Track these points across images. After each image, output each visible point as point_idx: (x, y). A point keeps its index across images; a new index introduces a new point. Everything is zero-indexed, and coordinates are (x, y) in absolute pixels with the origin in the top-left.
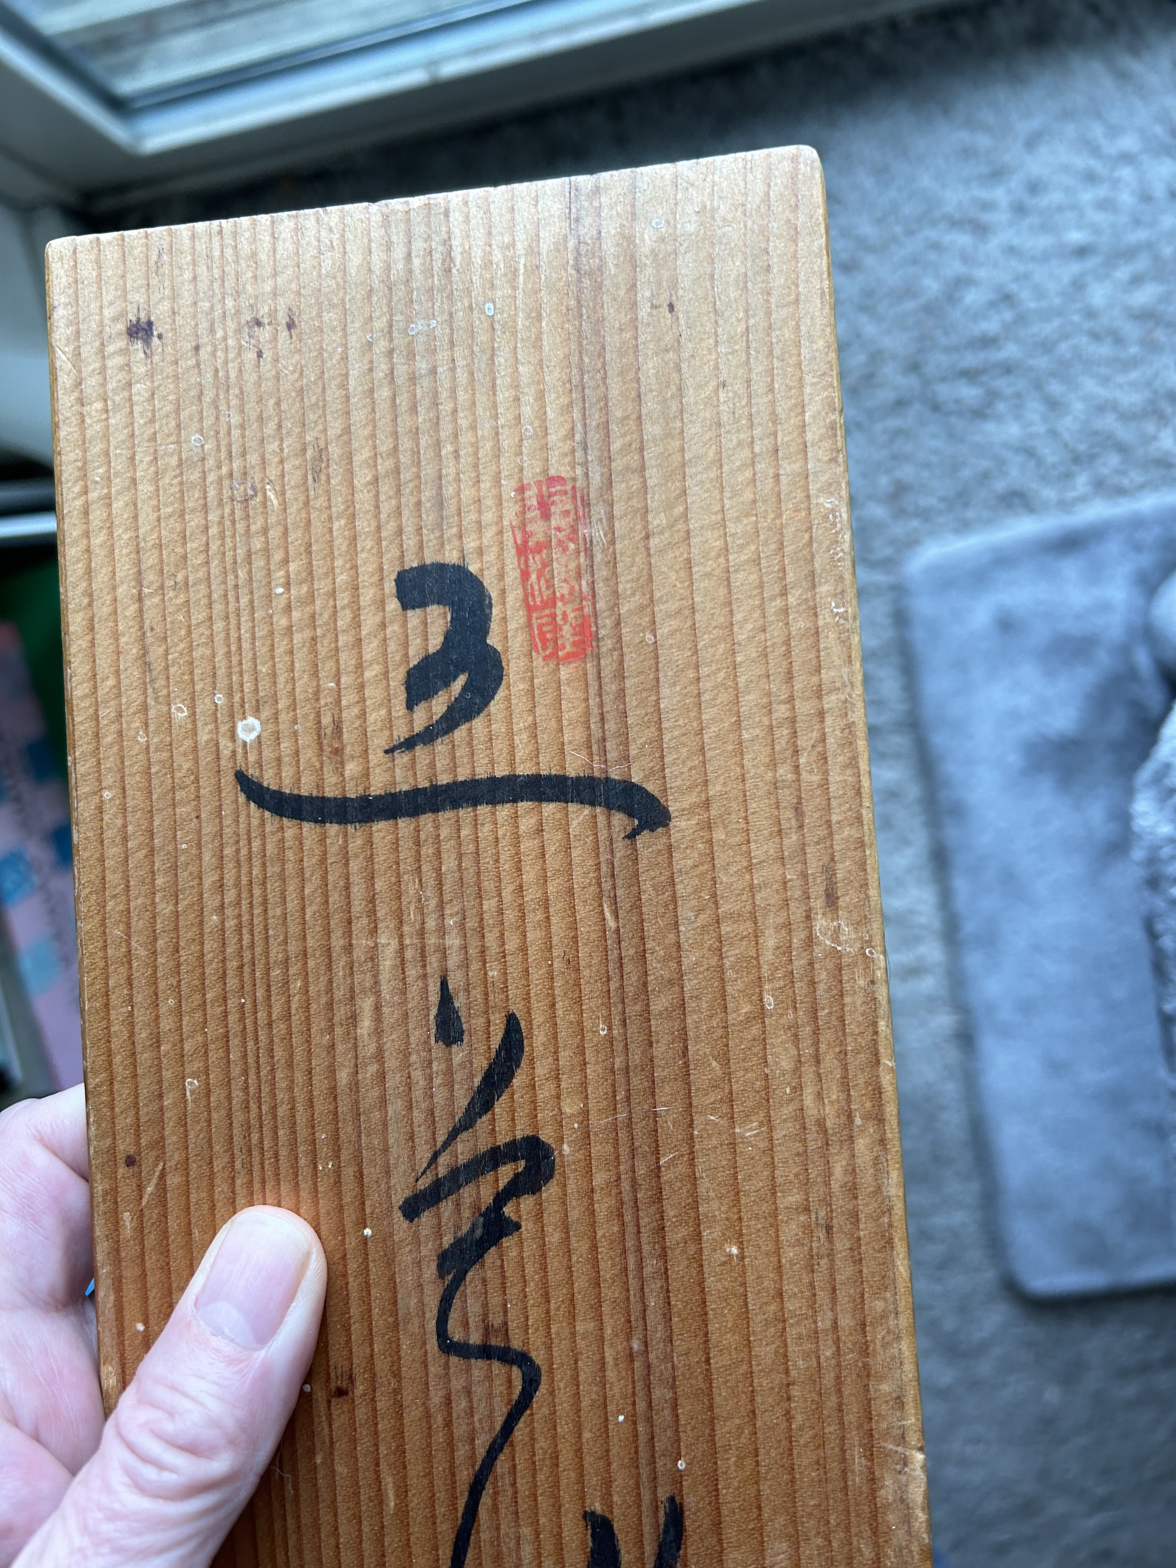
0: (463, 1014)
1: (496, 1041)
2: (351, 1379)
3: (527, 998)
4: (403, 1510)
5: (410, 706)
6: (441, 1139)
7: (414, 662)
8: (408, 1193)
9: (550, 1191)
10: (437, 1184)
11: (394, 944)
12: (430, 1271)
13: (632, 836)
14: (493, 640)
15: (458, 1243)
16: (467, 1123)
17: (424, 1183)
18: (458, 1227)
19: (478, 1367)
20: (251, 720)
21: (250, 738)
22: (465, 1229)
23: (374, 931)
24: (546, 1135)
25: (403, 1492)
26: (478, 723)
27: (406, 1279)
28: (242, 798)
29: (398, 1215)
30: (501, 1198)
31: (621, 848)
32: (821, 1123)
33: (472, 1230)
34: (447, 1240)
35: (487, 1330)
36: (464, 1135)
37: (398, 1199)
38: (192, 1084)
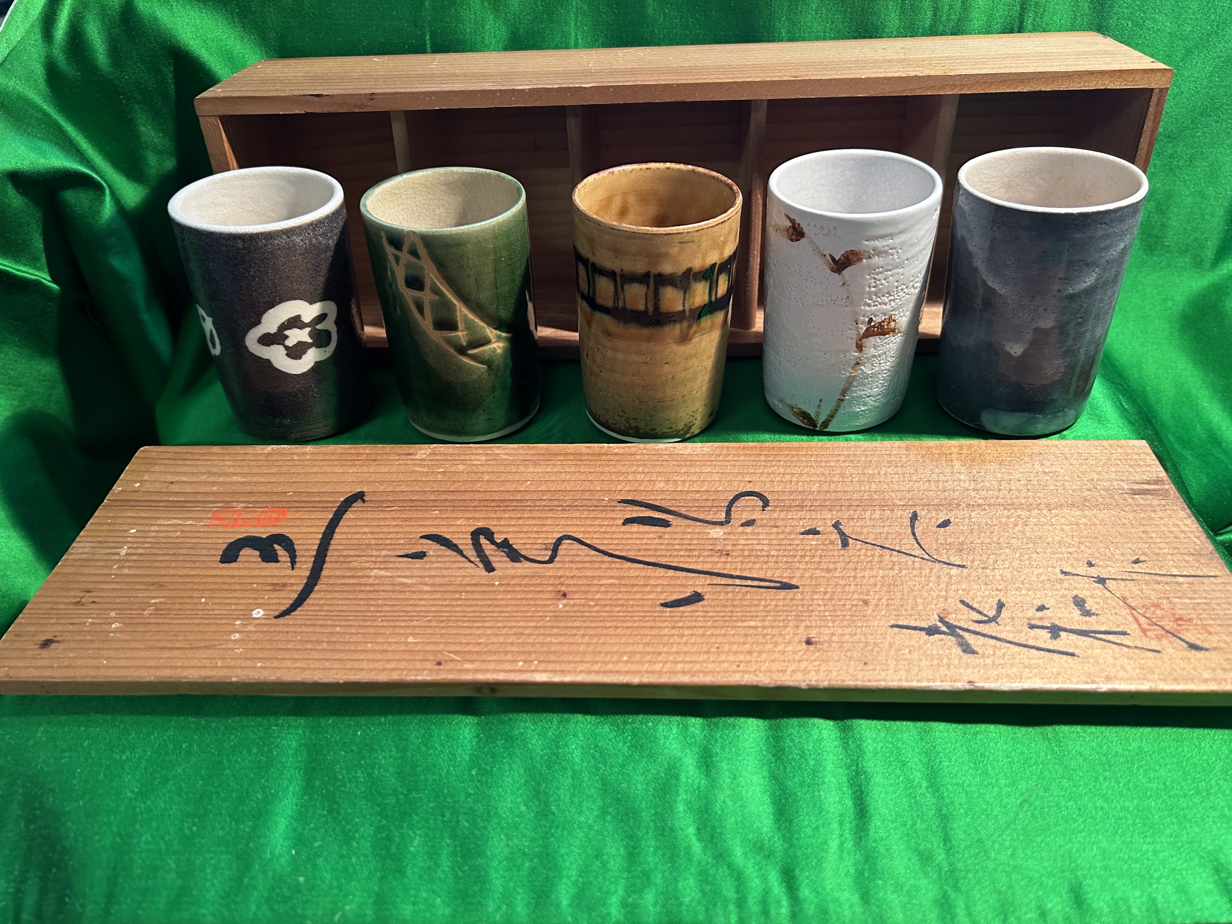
0: (414, 551)
1: (430, 542)
2: (559, 591)
3: (416, 532)
4: (618, 578)
5: (278, 561)
6: (464, 559)
7: (260, 560)
8: (484, 570)
9: (493, 529)
10: (481, 561)
11: (375, 571)
12: (517, 565)
13: (364, 501)
14: (264, 536)
15: (508, 556)
16: (460, 552)
17: (481, 565)
18: (502, 556)
19: (560, 552)
20: (254, 612)
21: (262, 612)
22: (503, 554)
23: (369, 577)
24: (472, 529)
25: (612, 577)
26: (295, 542)
27: (520, 572)
28: (287, 617)
29: (492, 574)
30: (493, 542)
31: (366, 504)
32: (486, 460)
33: (505, 552)
34: (507, 559)
35: (546, 549)
36: (465, 553)
37: (486, 573)
38: (410, 639)
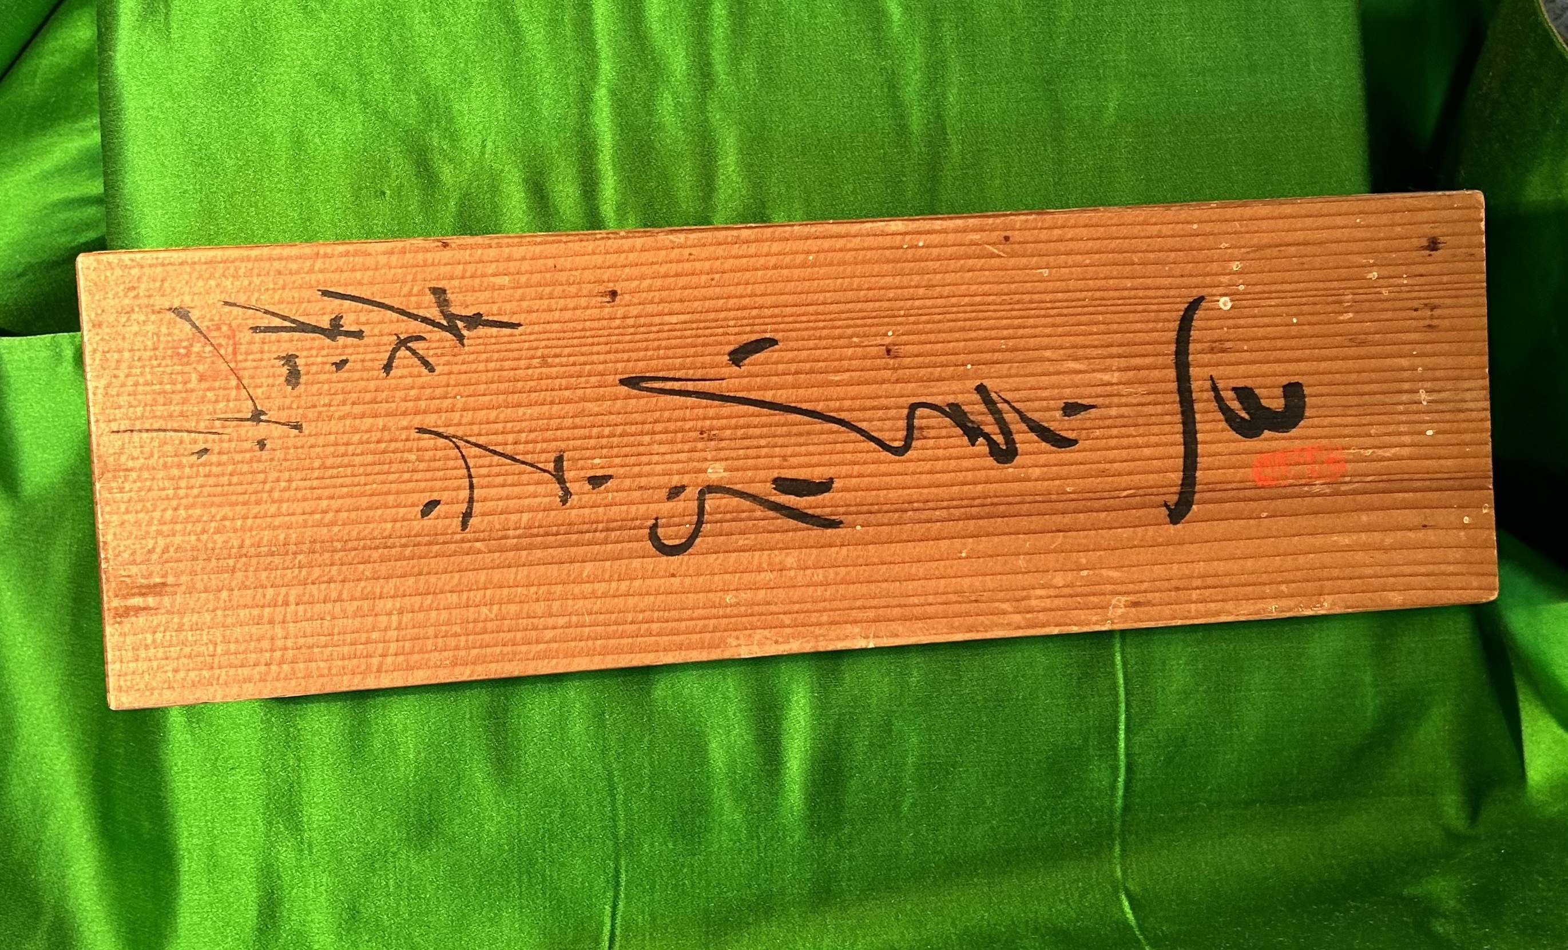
0: (1079, 416)
1: (1064, 434)
2: (896, 357)
3: (1084, 450)
4: (830, 384)
5: (1234, 389)
6: (1017, 405)
7: (1257, 391)
8: (989, 387)
9: (990, 461)
10: (994, 403)
11: (1115, 380)
12: (951, 399)
13: (1166, 505)
14: (1267, 433)
15: (965, 414)
16: (1024, 419)
17: (994, 395)
18: (972, 413)
19: (903, 423)
20: (1230, 305)
21: (1221, 304)
22: (971, 417)
23: (1119, 370)
24: (1018, 460)
25: (838, 384)
26: (1224, 425)
27: (944, 386)
28: (1191, 300)
29: (978, 382)
30: (987, 437)
31: (1161, 499)
32: (1027, 598)
33: (973, 422)
34: (965, 408)
35: (921, 428)
36: (1018, 417)
37: (986, 382)
38: (1046, 272)
